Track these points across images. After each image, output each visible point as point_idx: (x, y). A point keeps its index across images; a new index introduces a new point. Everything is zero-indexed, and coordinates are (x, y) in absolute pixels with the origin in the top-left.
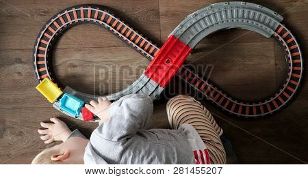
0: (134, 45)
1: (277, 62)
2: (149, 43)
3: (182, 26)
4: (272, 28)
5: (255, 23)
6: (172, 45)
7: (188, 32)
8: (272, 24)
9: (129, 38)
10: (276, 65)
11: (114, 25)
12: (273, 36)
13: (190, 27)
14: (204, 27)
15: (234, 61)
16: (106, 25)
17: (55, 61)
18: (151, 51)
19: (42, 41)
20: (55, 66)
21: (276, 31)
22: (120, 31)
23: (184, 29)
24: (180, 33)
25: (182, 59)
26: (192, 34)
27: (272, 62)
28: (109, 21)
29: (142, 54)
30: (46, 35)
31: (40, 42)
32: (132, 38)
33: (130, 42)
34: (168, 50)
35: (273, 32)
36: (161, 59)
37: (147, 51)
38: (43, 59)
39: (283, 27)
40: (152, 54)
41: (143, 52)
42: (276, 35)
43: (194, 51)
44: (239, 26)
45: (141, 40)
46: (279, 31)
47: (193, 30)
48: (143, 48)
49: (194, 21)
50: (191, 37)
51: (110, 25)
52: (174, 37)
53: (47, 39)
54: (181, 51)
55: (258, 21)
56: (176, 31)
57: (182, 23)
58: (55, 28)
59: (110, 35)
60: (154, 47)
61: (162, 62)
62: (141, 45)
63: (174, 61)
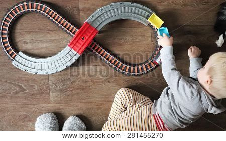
1: (153, 40)
2: (72, 26)
3: (93, 16)
6: (86, 28)
7: (96, 20)
9: (59, 22)
11: (50, 13)
12: (149, 24)
13: (98, 17)
14: (107, 17)
15: (126, 39)
16: (45, 14)
18: (73, 31)
22: (54, 18)
23: (94, 18)
24: (91, 20)
25: (93, 36)
26: (99, 21)
27: (150, 39)
28: (47, 11)
29: (67, 33)
30: (7, 18)
31: (4, 23)
32: (62, 22)
33: (63, 27)
34: (84, 31)
36: (79, 37)
37: (71, 31)
40: (74, 33)
41: (68, 31)
43: (100, 32)
45: (67, 24)
47: (99, 18)
48: (68, 29)
49: (100, 13)
50: (99, 23)
51: (48, 13)
52: (87, 23)
54: (92, 32)
56: (89, 19)
57: (93, 14)
60: (75, 28)
61: (80, 39)
62: (67, 27)
63: (87, 38)
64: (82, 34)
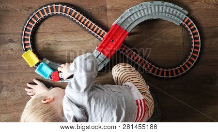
0: (90, 30)
1: (184, 41)
2: (100, 29)
3: (122, 17)
4: (181, 19)
5: (170, 15)
6: (115, 30)
7: (126, 21)
8: (181, 16)
9: (86, 25)
10: (184, 43)
11: (76, 16)
12: (181, 24)
13: (127, 18)
14: (137, 18)
15: (156, 41)
16: (71, 17)
17: (36, 41)
18: (101, 34)
19: (28, 28)
20: (36, 45)
21: (183, 21)
22: (80, 21)
23: (123, 20)
24: (121, 22)
25: (122, 39)
26: (129, 23)
27: (181, 41)
28: (72, 14)
30: (30, 23)
31: (26, 28)
32: (89, 25)
33: (87, 28)
34: (113, 33)
35: (181, 22)
36: (109, 39)
37: (99, 34)
38: (28, 40)
39: (188, 18)
40: (102, 36)
41: (96, 35)
42: (184, 23)
43: (130, 34)
44: (159, 17)
45: (94, 27)
46: (186, 21)
47: (129, 20)
48: (96, 32)
49: (130, 14)
50: (128, 25)
51: (73, 16)
52: (116, 25)
53: (31, 26)
54: (121, 34)
55: (172, 14)
56: (118, 21)
57: (122, 15)
58: (36, 19)
59: (73, 24)
60: (103, 31)
61: (109, 42)
62: (95, 30)
63: (117, 41)
64: (110, 37)
